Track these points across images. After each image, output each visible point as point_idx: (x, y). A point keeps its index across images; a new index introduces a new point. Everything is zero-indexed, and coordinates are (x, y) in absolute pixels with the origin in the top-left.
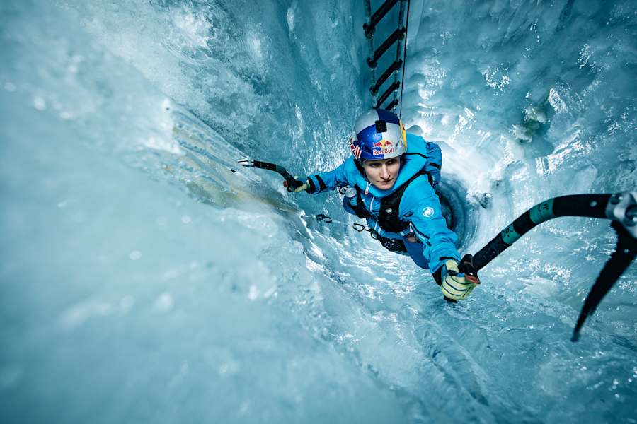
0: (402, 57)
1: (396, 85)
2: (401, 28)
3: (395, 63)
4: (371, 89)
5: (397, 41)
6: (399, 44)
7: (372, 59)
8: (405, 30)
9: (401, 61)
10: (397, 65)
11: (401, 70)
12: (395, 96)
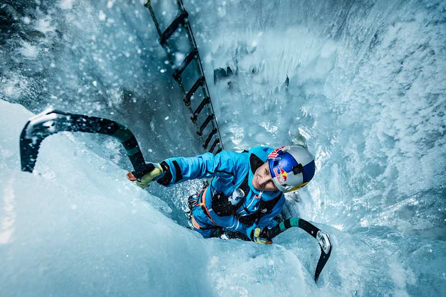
0: (216, 127)
1: (217, 141)
2: (211, 115)
3: (213, 130)
4: (203, 146)
5: (211, 121)
6: (212, 122)
7: (199, 132)
8: (213, 115)
9: (216, 129)
10: (215, 131)
11: (218, 133)
12: (219, 147)
